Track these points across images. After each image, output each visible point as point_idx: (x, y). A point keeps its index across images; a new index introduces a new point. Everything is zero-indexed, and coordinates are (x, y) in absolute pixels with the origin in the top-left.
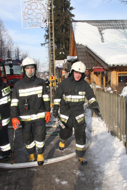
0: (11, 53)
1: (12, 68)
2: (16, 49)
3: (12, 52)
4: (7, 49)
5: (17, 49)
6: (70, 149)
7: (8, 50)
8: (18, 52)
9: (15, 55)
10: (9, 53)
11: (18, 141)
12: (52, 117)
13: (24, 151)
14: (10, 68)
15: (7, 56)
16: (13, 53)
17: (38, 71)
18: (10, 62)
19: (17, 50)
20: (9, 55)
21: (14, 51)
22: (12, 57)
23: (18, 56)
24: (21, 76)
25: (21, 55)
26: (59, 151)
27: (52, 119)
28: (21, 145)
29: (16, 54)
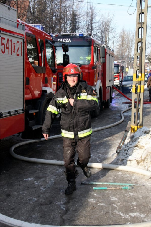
0: (78, 17)
1: (67, 53)
2: (88, 9)
3: (80, 16)
4: (71, 9)
5: (91, 8)
6: (142, 216)
7: (73, 13)
8: (92, 15)
9: (85, 22)
10: (74, 17)
11: (57, 188)
12: (127, 151)
13: (62, 206)
14: (64, 53)
15: (71, 24)
16: (81, 18)
17: (130, 56)
18: (68, 39)
19: (90, 10)
20: (74, 22)
21: (84, 13)
22: (80, 26)
23: (91, 24)
24: (86, 69)
25: (96, 22)
26: (121, 216)
27: (126, 156)
28: (59, 196)
29: (88, 19)
